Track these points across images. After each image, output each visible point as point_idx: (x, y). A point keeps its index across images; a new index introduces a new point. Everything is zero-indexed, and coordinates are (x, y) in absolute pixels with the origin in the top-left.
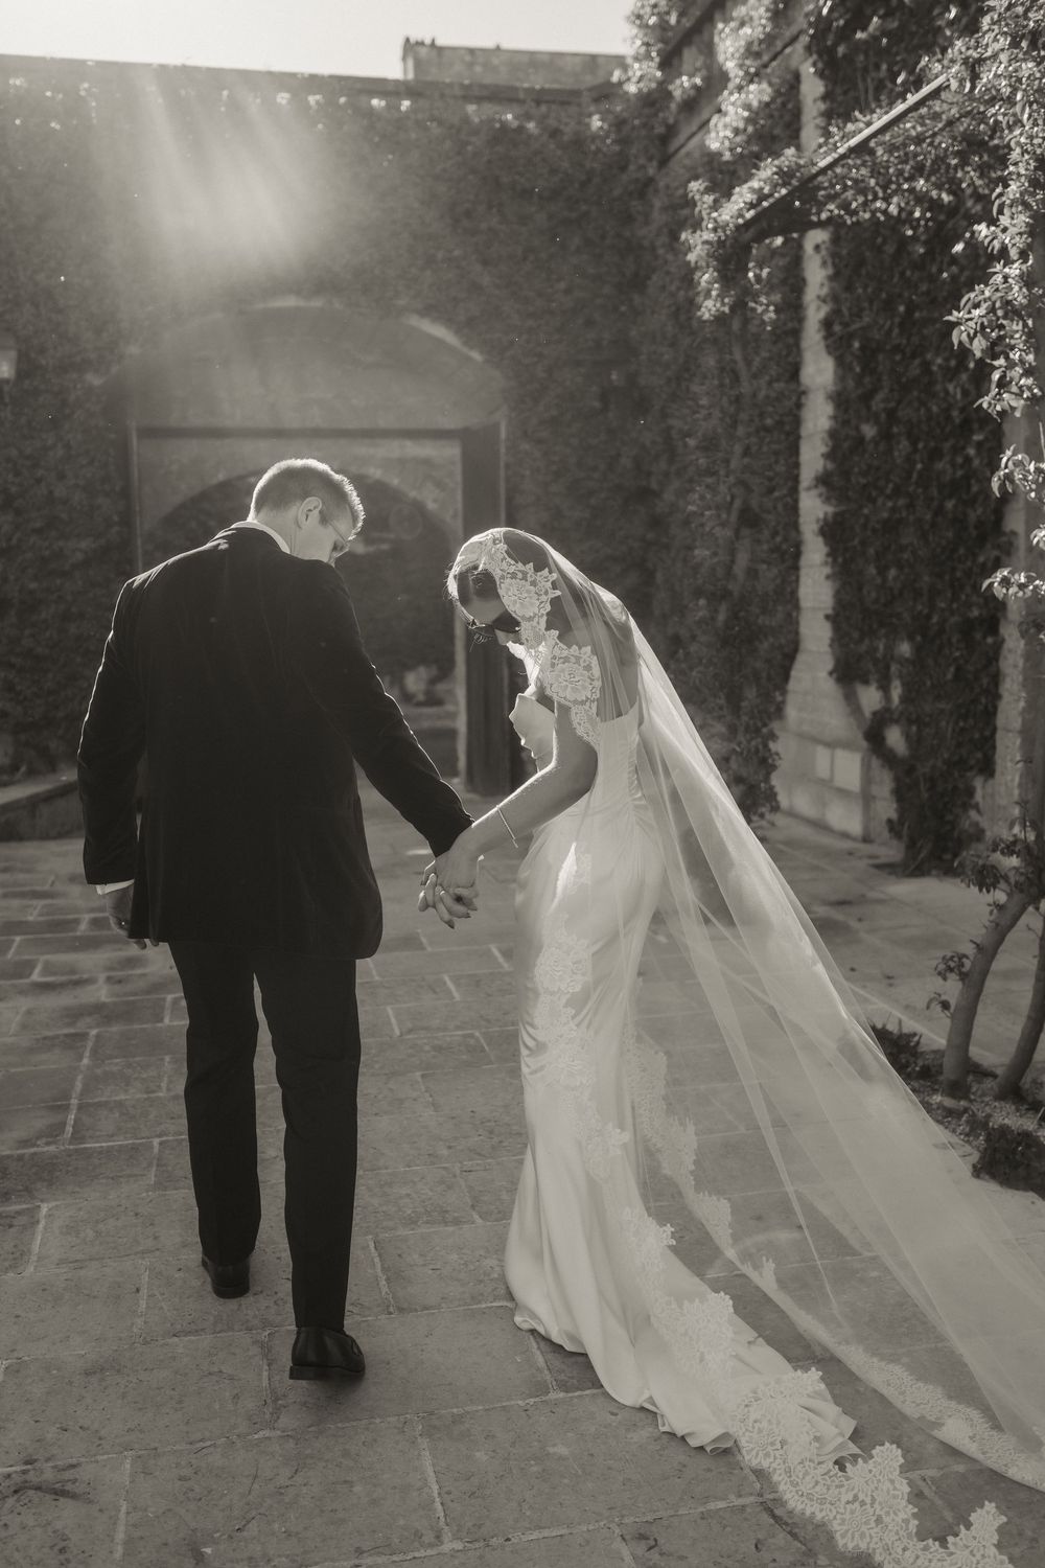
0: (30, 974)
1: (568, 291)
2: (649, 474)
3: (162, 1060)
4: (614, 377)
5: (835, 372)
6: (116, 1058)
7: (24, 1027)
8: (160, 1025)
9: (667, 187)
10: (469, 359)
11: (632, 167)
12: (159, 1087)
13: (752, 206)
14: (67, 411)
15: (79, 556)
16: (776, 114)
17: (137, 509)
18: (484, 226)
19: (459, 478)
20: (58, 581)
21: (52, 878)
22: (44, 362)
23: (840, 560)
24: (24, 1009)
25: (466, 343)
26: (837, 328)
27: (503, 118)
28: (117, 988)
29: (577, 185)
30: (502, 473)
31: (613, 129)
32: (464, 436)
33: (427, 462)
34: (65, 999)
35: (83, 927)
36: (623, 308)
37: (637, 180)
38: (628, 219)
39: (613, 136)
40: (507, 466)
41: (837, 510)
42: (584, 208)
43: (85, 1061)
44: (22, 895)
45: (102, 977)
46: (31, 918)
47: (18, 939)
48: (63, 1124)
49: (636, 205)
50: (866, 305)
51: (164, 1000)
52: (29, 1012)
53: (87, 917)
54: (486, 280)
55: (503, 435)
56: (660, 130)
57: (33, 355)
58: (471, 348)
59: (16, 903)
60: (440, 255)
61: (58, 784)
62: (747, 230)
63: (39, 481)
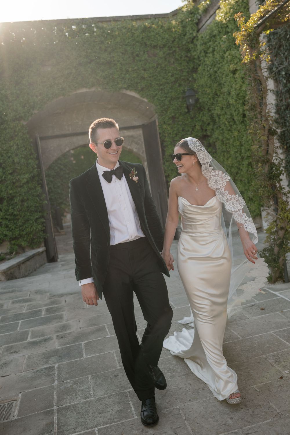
0: (27, 338)
1: (172, 76)
2: (206, 130)
3: (88, 377)
4: (191, 101)
5: (274, 85)
6: (68, 379)
7: (28, 366)
8: (82, 358)
9: (202, 37)
10: (143, 101)
11: (187, 34)
12: (90, 394)
13: (261, 18)
14: (16, 134)
15: (25, 180)
16: (240, 5)
17: (42, 162)
18: (143, 58)
19: (143, 140)
20: (19, 189)
21: (29, 293)
22: (7, 119)
23: (285, 147)
24: (27, 356)
25: (141, 96)
26: (274, 69)
27: (145, 24)
28: (61, 340)
29: (171, 42)
30: (158, 136)
31: (180, 23)
32: (143, 127)
33: (132, 136)
34: (41, 350)
35: (43, 313)
36: (190, 79)
37: (190, 38)
38: (189, 50)
39: (180, 26)
40: (160, 133)
41: (282, 130)
42: (174, 49)
43: (56, 382)
44: (20, 301)
45: (55, 336)
46: (24, 312)
47: (20, 321)
48: (52, 423)
49: (191, 46)
50: (284, 60)
51: (81, 344)
52: (29, 358)
53: (44, 308)
54: (146, 76)
55: (157, 124)
56: (196, 21)
57: (3, 117)
58: (144, 98)
59: (17, 305)
60: (130, 69)
61: (27, 257)
62: (258, 28)
63: (9, 157)
